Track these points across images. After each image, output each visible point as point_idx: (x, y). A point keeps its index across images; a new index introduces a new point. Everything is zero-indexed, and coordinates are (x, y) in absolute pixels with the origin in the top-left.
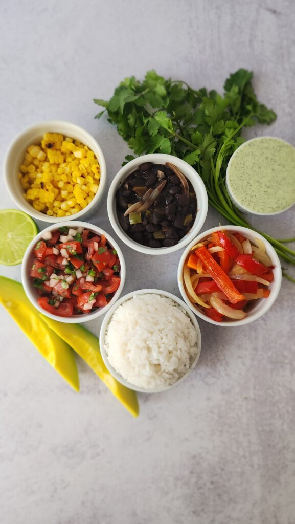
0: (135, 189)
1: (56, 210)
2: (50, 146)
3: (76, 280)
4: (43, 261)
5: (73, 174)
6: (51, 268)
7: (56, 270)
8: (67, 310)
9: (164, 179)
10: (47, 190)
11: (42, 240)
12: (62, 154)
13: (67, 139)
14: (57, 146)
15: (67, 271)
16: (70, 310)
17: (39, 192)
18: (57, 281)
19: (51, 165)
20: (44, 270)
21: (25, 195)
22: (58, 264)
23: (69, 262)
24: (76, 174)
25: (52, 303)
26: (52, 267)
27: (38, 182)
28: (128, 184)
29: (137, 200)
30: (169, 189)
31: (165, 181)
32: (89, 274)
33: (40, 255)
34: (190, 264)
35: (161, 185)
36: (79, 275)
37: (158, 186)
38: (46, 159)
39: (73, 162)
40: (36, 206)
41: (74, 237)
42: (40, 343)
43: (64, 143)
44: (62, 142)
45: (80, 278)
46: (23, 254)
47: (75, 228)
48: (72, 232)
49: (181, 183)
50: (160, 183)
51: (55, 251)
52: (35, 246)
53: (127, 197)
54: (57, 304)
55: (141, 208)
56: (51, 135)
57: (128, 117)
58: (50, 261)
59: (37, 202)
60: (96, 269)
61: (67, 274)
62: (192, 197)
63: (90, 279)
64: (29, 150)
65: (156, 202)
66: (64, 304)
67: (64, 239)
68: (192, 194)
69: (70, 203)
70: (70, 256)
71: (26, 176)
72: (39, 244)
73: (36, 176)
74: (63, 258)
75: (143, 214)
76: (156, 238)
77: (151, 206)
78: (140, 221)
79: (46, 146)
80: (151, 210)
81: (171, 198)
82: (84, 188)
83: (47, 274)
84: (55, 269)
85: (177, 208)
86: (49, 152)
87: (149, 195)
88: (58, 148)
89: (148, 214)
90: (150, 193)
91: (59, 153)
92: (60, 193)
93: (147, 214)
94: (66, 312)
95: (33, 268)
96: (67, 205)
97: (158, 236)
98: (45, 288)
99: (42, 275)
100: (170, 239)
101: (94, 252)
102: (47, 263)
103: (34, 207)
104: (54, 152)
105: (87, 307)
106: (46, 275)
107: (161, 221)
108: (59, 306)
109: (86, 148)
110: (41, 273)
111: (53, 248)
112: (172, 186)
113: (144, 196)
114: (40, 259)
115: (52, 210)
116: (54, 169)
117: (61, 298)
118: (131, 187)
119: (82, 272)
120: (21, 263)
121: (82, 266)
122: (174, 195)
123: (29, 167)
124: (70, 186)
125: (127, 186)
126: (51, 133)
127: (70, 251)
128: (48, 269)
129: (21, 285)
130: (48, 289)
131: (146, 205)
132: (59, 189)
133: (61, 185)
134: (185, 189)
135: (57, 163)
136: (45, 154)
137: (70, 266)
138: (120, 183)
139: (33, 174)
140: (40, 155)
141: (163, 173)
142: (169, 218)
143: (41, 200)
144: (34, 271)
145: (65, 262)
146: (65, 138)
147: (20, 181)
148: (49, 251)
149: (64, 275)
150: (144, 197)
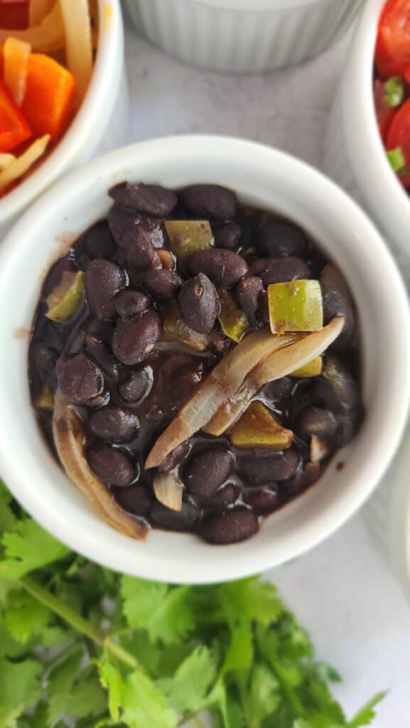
0: (286, 437)
9: (157, 473)
28: (308, 459)
29: (274, 389)
30: (135, 432)
31: (151, 463)
34: (63, 78)
35: (170, 449)
37: (184, 445)
49: (87, 452)
50: (176, 459)
53: (322, 405)
55: (262, 350)
57: (278, 699)
62: (46, 390)
65: (197, 378)
68: (44, 403)
75: (259, 325)
76: (206, 223)
77: (217, 362)
78: (276, 293)
80: (220, 345)
81: (132, 388)
85: (107, 346)
87: (222, 408)
89: (234, 323)
90: (219, 414)
93: (242, 322)
97: (197, 234)
100: (145, 214)
107: (177, 290)
112: (124, 440)
113: (244, 407)
118: (300, 448)
122: (119, 402)
125: (317, 452)
131: (241, 365)
134: (69, 425)
138: (340, 466)
141: (160, 496)
142: (143, 301)
150: (244, 400)
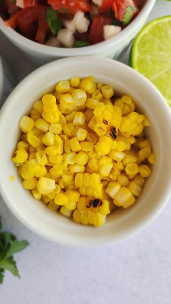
2: (96, 203)
5: (60, 151)
10: (106, 122)
11: (122, 26)
12: (77, 190)
13: (68, 214)
14: (84, 202)
19: (98, 172)
21: (147, 124)
24: (55, 151)
27: (123, 145)
38: (106, 182)
39: (60, 172)
40: (129, 102)
43: (72, 206)
44: (76, 208)
56: (91, 223)
59: (127, 108)
64: (133, 200)
71: (142, 158)
73: (126, 157)
79: (101, 204)
86: (98, 193)
88: (84, 200)
91: (83, 191)
92: (87, 122)
103: (133, 101)
104: (90, 193)
109: (37, 196)
123: (136, 172)
124: (68, 131)
126: (91, 225)
132: (86, 127)
133: (82, 134)
135: (87, 174)
136: (107, 191)
139: (131, 161)
140: (114, 190)
146: (71, 217)
147: (152, 151)
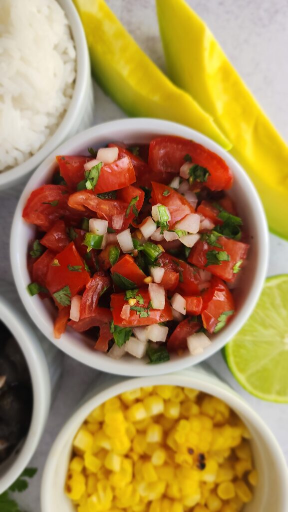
1: (177, 396)
3: (134, 225)
4: (215, 280)
5: (129, 477)
6: (194, 262)
7: (184, 255)
8: (162, 152)
10: (191, 451)
11: (212, 336)
15: (155, 252)
16: (155, 151)
17: (212, 444)
18: (180, 227)
19: (181, 500)
20: (212, 258)
21: (246, 436)
22: (176, 271)
23: (148, 273)
24: (122, 480)
25: (199, 173)
26: (192, 265)
32: (101, 238)
33: (220, 296)
36: (125, 239)
40: (222, 410)
41: (133, 335)
42: (237, 95)
45: (123, 229)
46: (261, 299)
47: (128, 356)
48: (137, 347)
51: (180, 304)
52: (230, 320)
54: (186, 169)
58: (196, 279)
59: (219, 418)
60: (82, 250)
61: (156, 243)
63: (99, 227)
66: (169, 170)
67: (157, 333)
69: (139, 413)
70: (143, 290)
72: (220, 325)
73: (218, 476)
74: (162, 284)
82: (106, 445)
83: (206, 247)
84: (186, 259)
92: (164, 437)
94: (165, 147)
95: (239, 263)
96: (147, 408)
98: (214, 213)
99: (218, 245)
101: (81, 293)
102: (203, 275)
105: (109, 155)
106: (208, 244)
108: (181, 164)
110: (220, 249)
111: (184, 312)
114: (222, 287)
115: (187, 397)
116: (174, 492)
117: (175, 184)
119: (116, 244)
120: (269, 278)
121: (116, 261)
123: (232, 495)
124: (140, 449)
127: (142, 302)
128: (202, 260)
129: (272, 230)
130: (208, 209)
132: (164, 446)
133: (159, 457)
135: (166, 503)
137: (145, 262)
139: (225, 478)
143: (208, 424)
144: (238, 258)
145: (158, 273)
148: (196, 305)
149: (163, 242)
